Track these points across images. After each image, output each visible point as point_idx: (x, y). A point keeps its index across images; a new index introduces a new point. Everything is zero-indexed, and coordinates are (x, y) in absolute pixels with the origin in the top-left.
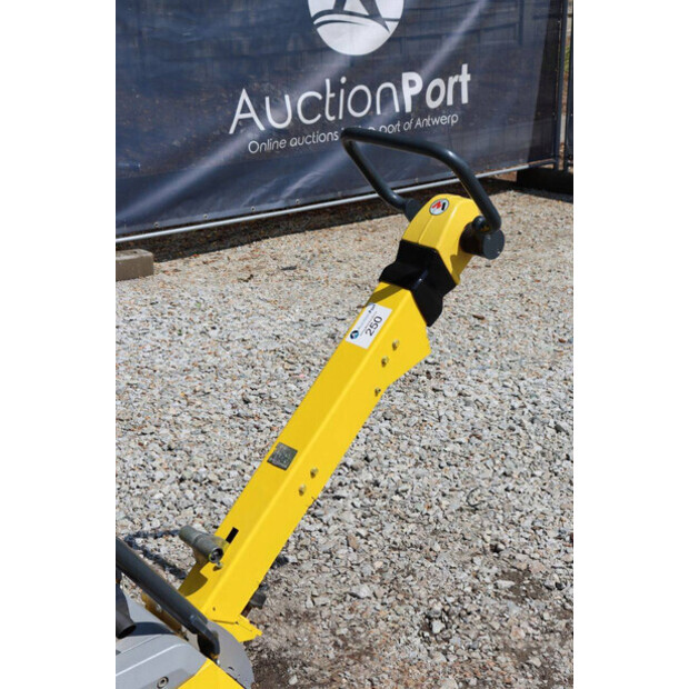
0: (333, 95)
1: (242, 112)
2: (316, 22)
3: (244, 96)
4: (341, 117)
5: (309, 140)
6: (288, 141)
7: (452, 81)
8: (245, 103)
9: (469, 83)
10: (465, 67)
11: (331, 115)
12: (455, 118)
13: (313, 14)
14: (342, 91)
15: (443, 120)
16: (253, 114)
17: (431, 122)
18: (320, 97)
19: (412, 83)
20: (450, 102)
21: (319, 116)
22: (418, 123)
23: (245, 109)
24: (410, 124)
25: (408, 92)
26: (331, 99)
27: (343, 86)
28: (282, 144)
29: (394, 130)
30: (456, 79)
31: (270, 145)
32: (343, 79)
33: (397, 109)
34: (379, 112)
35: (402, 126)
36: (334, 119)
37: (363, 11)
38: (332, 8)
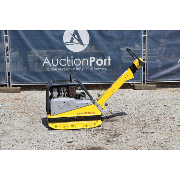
0: (69, 60)
1: (46, 62)
2: (65, 44)
3: (46, 58)
4: (72, 65)
5: (63, 69)
6: (58, 69)
7: (105, 60)
8: (47, 60)
9: (111, 61)
10: (109, 57)
11: (69, 65)
12: (106, 69)
13: (64, 42)
14: (72, 60)
15: (103, 69)
16: (49, 62)
17: (99, 69)
18: (65, 60)
19: (92, 59)
20: (105, 64)
21: (66, 64)
22: (95, 69)
24: (92, 69)
25: (91, 61)
26: (69, 61)
27: (72, 58)
28: (56, 69)
29: (87, 69)
30: (107, 59)
31: (52, 69)
32: (72, 57)
33: (88, 65)
34: (83, 65)
35: (89, 69)
36: (70, 65)
37: (78, 42)
38: (69, 41)
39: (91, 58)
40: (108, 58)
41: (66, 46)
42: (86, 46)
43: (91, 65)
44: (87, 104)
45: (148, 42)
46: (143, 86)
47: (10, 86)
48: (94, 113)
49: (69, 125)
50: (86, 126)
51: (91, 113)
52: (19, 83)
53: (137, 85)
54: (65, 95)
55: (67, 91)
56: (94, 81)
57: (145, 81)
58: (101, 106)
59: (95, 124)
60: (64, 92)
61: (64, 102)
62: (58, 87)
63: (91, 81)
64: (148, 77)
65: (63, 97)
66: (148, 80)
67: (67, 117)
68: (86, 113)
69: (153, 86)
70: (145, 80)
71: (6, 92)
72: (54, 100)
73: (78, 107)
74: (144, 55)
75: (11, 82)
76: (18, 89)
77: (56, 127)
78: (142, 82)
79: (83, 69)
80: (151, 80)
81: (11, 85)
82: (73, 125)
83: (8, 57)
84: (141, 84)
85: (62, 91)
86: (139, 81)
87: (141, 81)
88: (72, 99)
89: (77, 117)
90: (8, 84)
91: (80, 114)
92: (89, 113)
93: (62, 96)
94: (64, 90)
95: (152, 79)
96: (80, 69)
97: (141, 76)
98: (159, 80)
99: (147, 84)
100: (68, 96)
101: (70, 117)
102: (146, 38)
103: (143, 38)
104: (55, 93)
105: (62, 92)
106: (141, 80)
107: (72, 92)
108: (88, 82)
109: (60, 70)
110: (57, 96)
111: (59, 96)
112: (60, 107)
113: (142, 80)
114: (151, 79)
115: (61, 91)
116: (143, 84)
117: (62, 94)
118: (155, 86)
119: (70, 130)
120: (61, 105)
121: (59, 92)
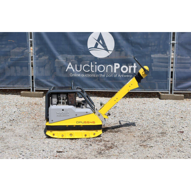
0: (93, 66)
1: (69, 67)
2: (89, 50)
3: (70, 64)
4: (96, 71)
5: (87, 75)
6: (81, 75)
7: (130, 67)
8: (70, 65)
9: (136, 68)
10: (135, 64)
11: (93, 71)
12: (131, 76)
13: (88, 48)
14: (96, 66)
15: (127, 76)
16: (72, 68)
17: (123, 76)
19: (117, 66)
20: (130, 72)
21: (89, 70)
22: (119, 76)
23: (70, 66)
24: (116, 76)
25: (115, 68)
26: (92, 67)
27: (96, 64)
28: (79, 75)
29: (111, 76)
30: (132, 66)
31: (75, 75)
32: (96, 63)
33: (112, 72)
34: (107, 71)
35: (113, 76)
36: (94, 71)
37: (103, 48)
38: (94, 47)
39: (115, 64)
40: (133, 65)
41: (90, 51)
42: (110, 52)
43: (115, 71)
44: (87, 113)
45: (177, 49)
46: (170, 96)
47: (33, 91)
48: (94, 122)
49: (67, 134)
50: (86, 135)
51: (91, 122)
52: (42, 88)
53: (163, 94)
54: (65, 102)
55: (66, 98)
56: (117, 88)
57: (173, 91)
58: (103, 116)
59: (94, 134)
60: (63, 99)
61: (63, 110)
62: (58, 94)
63: (114, 88)
64: (176, 86)
65: (63, 104)
66: (175, 90)
67: (66, 126)
68: (85, 122)
69: (181, 96)
70: (173, 89)
71: (29, 97)
72: (52, 107)
73: (77, 116)
74: (172, 63)
75: (34, 86)
76: (41, 94)
77: (54, 135)
78: (170, 92)
79: (107, 76)
80: (179, 90)
81: (35, 89)
82: (72, 134)
83: (32, 61)
84: (168, 93)
85: (62, 98)
86: (166, 90)
87: (168, 91)
88: (71, 107)
89: (76, 126)
90: (31, 88)
91: (79, 122)
92: (88, 122)
93: (61, 103)
94: (63, 97)
95: (181, 88)
96: (104, 76)
97: (169, 85)
98: (188, 90)
99: (174, 93)
100: (68, 103)
101: (68, 126)
102: (175, 44)
103: (171, 45)
104: (55, 100)
105: (62, 100)
106: (168, 89)
107: (71, 100)
108: (112, 89)
109: (83, 76)
110: (56, 103)
111: (58, 103)
112: (58, 115)
113: (170, 90)
114: (179, 88)
115: (60, 98)
116: (170, 93)
117: (62, 101)
118: (182, 96)
119: (68, 139)
120: (59, 113)
121: (58, 99)
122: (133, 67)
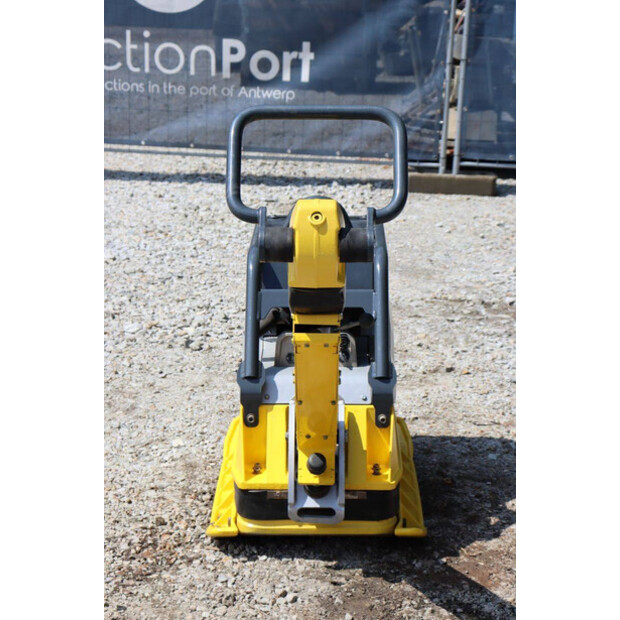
0: (135, 47)
4: (147, 70)
5: (110, 85)
7: (288, 57)
9: (311, 62)
10: (306, 45)
11: (135, 66)
12: (290, 95)
14: (147, 45)
15: (276, 94)
17: (260, 94)
18: (118, 46)
19: (234, 51)
20: (286, 77)
21: (119, 65)
24: (231, 92)
25: (228, 59)
26: (132, 50)
27: (147, 40)
29: (208, 92)
30: (294, 55)
32: (147, 34)
33: (213, 74)
34: (192, 72)
35: (218, 91)
36: (137, 70)
39: (227, 43)
40: (299, 49)
43: (226, 74)
46: (444, 179)
57: (456, 161)
66: (467, 156)
78: (442, 166)
79: (194, 90)
84: (436, 170)
87: (438, 161)
96: (180, 89)
113: (442, 157)
116: (446, 171)
122: (301, 55)
